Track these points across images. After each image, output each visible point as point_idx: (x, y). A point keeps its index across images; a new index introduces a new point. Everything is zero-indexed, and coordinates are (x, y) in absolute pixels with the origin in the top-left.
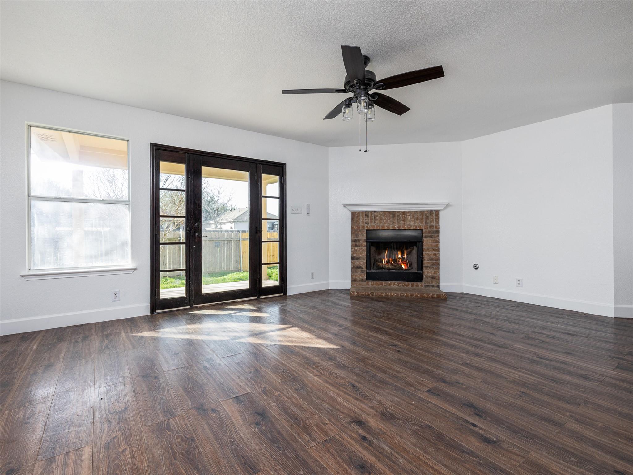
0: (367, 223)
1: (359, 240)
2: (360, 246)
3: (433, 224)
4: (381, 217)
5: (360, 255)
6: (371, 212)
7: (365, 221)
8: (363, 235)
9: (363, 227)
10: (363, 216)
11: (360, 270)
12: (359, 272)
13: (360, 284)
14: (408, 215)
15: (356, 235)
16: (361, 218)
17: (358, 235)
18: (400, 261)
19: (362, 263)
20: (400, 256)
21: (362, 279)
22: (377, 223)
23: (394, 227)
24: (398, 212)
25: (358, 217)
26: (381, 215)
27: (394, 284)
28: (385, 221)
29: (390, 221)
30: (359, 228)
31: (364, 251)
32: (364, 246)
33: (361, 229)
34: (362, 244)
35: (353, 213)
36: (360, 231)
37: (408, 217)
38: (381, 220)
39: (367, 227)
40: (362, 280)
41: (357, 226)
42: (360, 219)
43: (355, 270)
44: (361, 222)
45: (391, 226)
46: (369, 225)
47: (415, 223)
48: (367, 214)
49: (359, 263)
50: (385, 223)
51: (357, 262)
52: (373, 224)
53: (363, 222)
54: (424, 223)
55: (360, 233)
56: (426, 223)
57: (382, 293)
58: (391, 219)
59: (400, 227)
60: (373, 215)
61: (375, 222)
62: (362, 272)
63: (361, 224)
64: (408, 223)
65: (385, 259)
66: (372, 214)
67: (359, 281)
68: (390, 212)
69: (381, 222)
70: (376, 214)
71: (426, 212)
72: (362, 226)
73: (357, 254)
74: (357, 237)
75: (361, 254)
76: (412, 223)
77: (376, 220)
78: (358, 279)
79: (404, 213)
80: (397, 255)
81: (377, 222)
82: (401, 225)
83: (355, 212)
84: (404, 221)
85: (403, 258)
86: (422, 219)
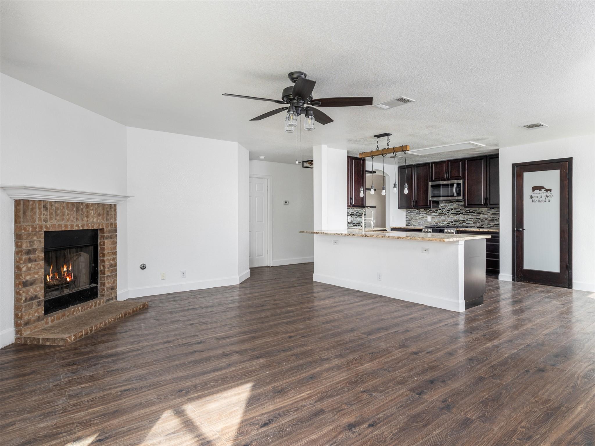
0: (45, 221)
1: (34, 251)
2: (35, 261)
3: (112, 221)
4: (64, 210)
5: (36, 276)
6: (51, 203)
7: (43, 217)
8: (40, 241)
9: (41, 227)
10: (40, 208)
11: (35, 302)
12: (34, 306)
13: (36, 327)
14: (91, 208)
15: (30, 242)
16: (37, 211)
17: (33, 242)
18: (66, 274)
19: (38, 289)
20: (65, 269)
21: (39, 317)
22: (59, 221)
23: (78, 226)
24: (82, 204)
25: (32, 209)
26: (64, 207)
28: (67, 217)
29: (74, 217)
30: (36, 228)
31: (41, 268)
32: (41, 260)
33: (37, 230)
34: (38, 256)
35: (17, 203)
36: (35, 234)
37: (91, 211)
38: (64, 215)
39: (46, 227)
40: (39, 319)
41: (32, 226)
42: (35, 213)
43: (29, 305)
44: (37, 219)
45: (75, 225)
46: (49, 224)
47: (97, 220)
48: (45, 205)
49: (35, 290)
50: (68, 220)
51: (31, 290)
52: (53, 222)
53: (40, 218)
54: (105, 219)
55: (35, 238)
56: (107, 220)
58: (75, 214)
59: (84, 225)
60: (53, 208)
61: (56, 219)
62: (39, 304)
63: (37, 222)
64: (91, 220)
65: (49, 275)
66: (51, 206)
67: (35, 321)
68: (72, 204)
69: (63, 219)
70: (57, 205)
71: (107, 206)
72: (39, 225)
73: (30, 275)
74: (31, 246)
75: (36, 273)
76: (95, 220)
77: (57, 215)
78: (33, 318)
79: (88, 205)
80: (62, 269)
81: (58, 218)
82: (85, 223)
83: (28, 200)
84: (87, 217)
85: (68, 271)
86: (103, 215)
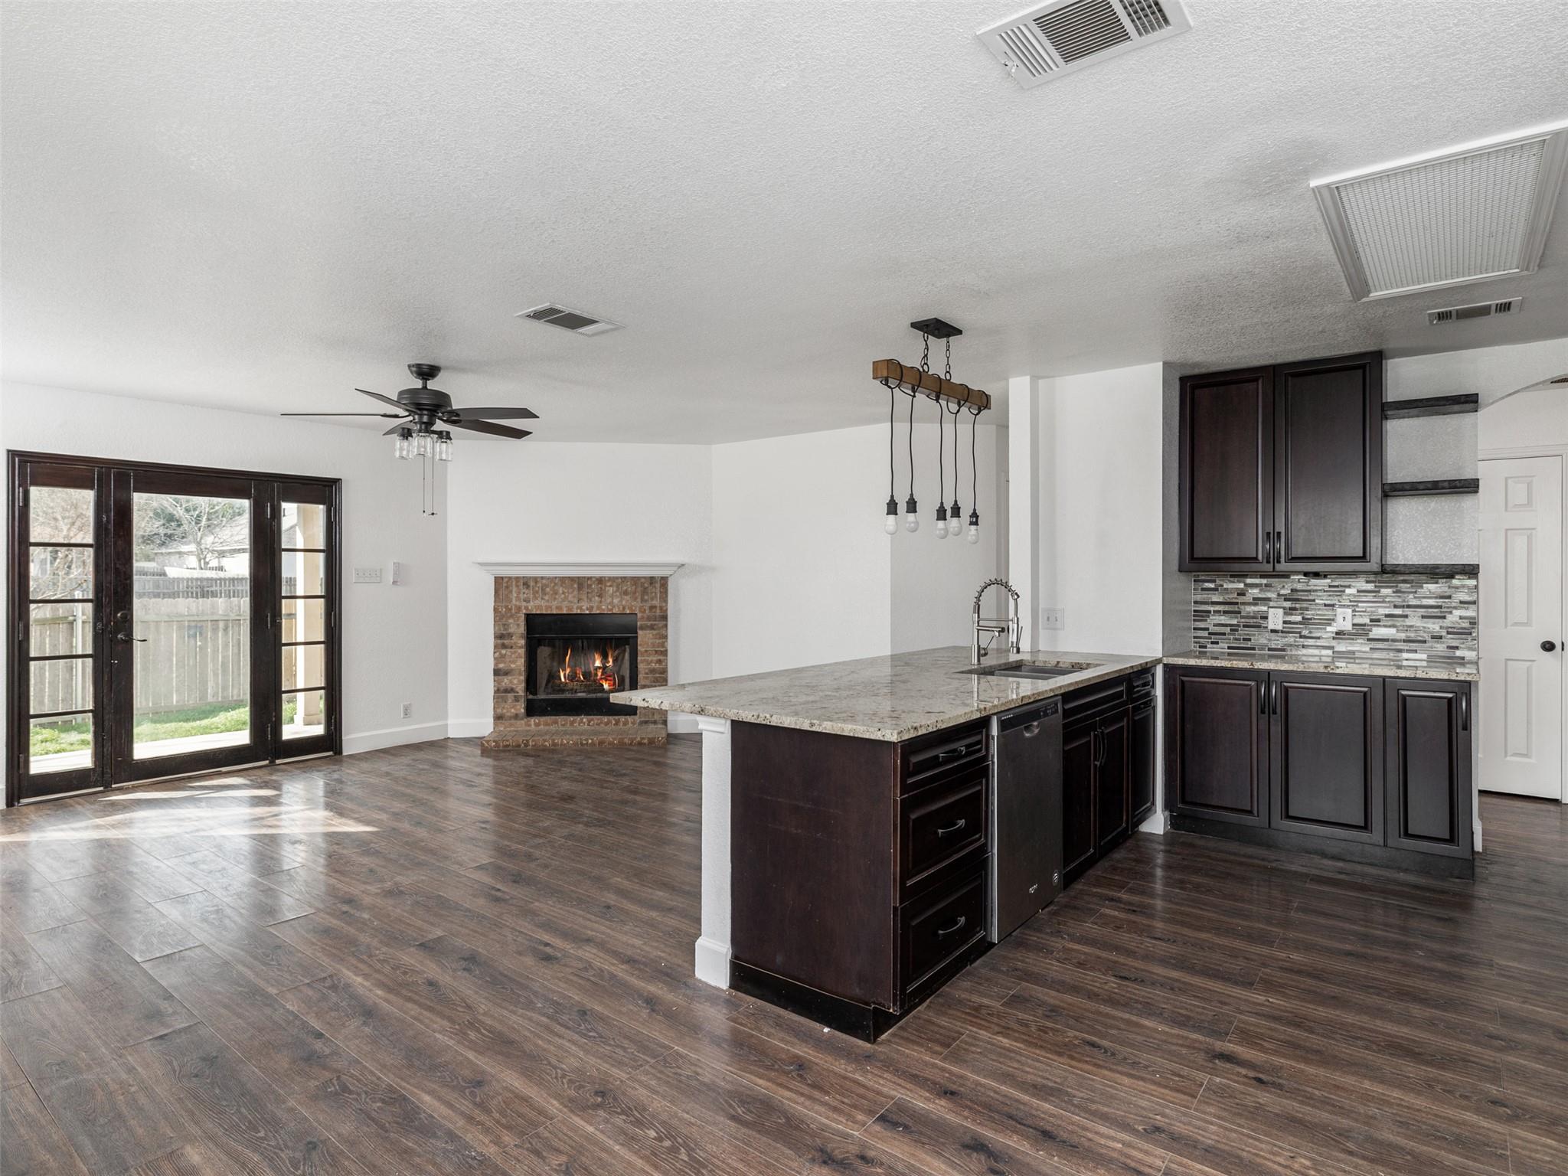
0: (527, 601)
1: (510, 636)
2: (512, 647)
3: (656, 602)
4: (556, 588)
5: (513, 666)
6: (536, 579)
7: (522, 596)
8: (518, 625)
9: (519, 609)
10: (517, 586)
11: (510, 696)
12: (510, 701)
13: (511, 725)
14: (608, 584)
15: (504, 625)
16: (514, 589)
17: (508, 625)
18: (599, 674)
19: (515, 682)
20: (598, 663)
21: (517, 715)
22: (548, 601)
23: (581, 609)
24: (589, 578)
25: (507, 587)
26: (556, 584)
27: (581, 721)
28: (563, 596)
29: (574, 597)
30: (511, 609)
31: (521, 657)
32: (520, 648)
33: (513, 611)
34: (515, 643)
35: (499, 581)
36: (512, 616)
37: (607, 588)
38: (556, 594)
39: (526, 608)
40: (516, 717)
41: (506, 607)
42: (511, 592)
43: (502, 697)
44: (514, 599)
45: (575, 607)
46: (531, 605)
47: (621, 601)
48: (526, 582)
49: (511, 682)
50: (563, 601)
51: (506, 681)
52: (537, 602)
53: (518, 598)
54: (639, 600)
55: (511, 621)
56: (643, 600)
57: (545, 741)
58: (576, 593)
59: (592, 607)
60: (539, 585)
61: (542, 599)
62: (517, 699)
63: (514, 602)
64: (609, 600)
65: (564, 670)
66: (536, 582)
67: (511, 718)
68: (572, 579)
69: (555, 599)
70: (544, 581)
71: (643, 580)
72: (516, 606)
73: (505, 663)
74: (505, 629)
75: (514, 662)
76: (616, 601)
77: (544, 593)
78: (509, 714)
79: (600, 580)
80: (591, 662)
81: (546, 598)
82: (595, 605)
83: (502, 578)
84: (600, 596)
85: (604, 668)
86: (635, 593)
